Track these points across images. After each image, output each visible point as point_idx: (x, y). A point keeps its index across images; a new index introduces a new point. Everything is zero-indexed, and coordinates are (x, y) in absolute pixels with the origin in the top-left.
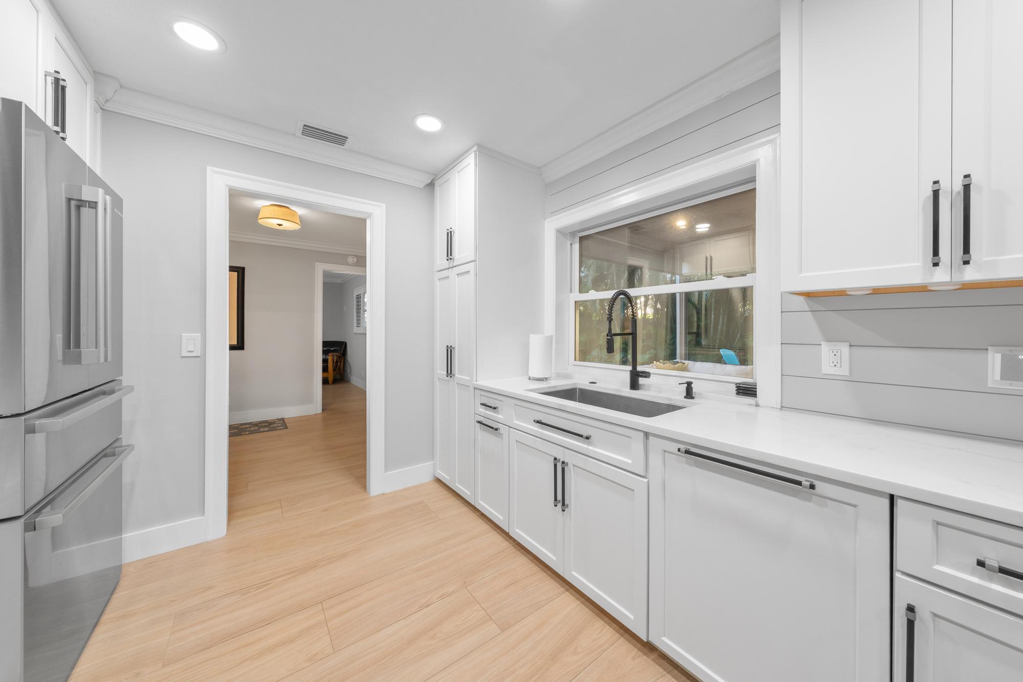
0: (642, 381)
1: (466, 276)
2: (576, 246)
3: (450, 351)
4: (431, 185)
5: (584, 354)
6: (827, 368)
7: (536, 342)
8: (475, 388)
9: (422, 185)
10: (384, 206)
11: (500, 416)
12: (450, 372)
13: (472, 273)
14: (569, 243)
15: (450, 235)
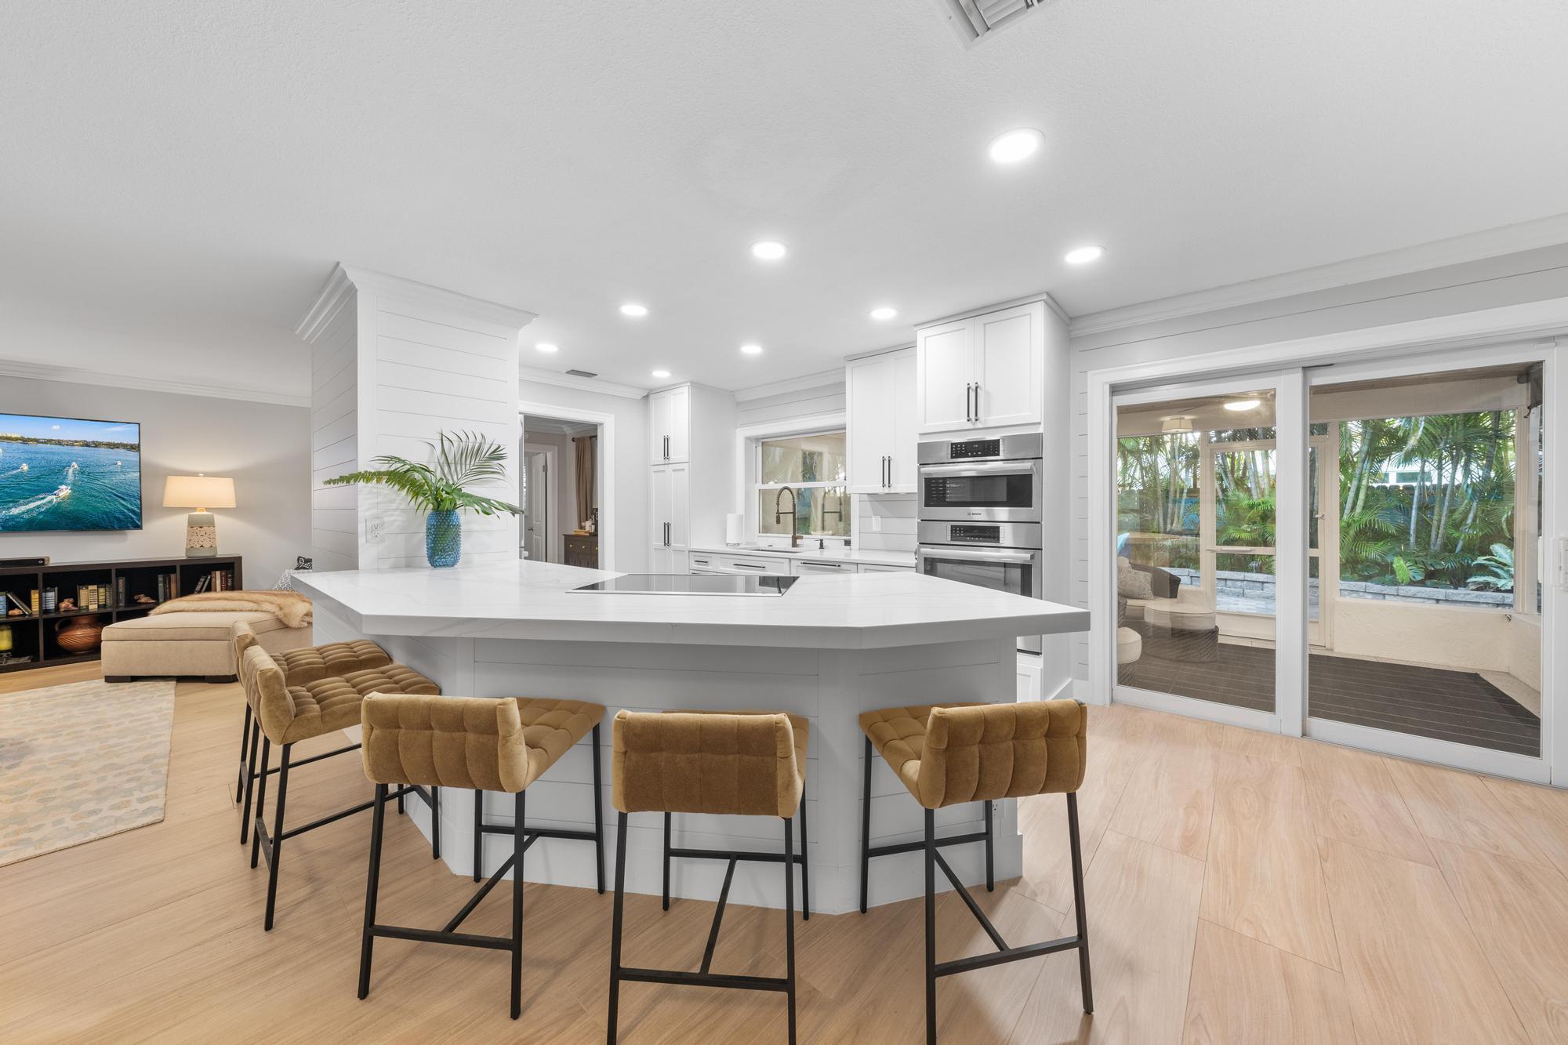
0: (799, 541)
1: (682, 472)
2: (760, 449)
3: (667, 526)
4: (646, 397)
5: (765, 529)
6: (875, 529)
7: (732, 520)
8: (689, 551)
9: (639, 397)
10: (613, 416)
11: (710, 567)
12: (667, 543)
13: (687, 471)
14: (754, 446)
15: (666, 440)
